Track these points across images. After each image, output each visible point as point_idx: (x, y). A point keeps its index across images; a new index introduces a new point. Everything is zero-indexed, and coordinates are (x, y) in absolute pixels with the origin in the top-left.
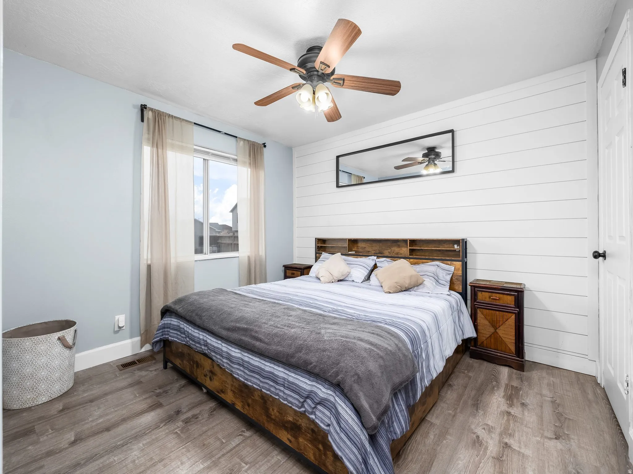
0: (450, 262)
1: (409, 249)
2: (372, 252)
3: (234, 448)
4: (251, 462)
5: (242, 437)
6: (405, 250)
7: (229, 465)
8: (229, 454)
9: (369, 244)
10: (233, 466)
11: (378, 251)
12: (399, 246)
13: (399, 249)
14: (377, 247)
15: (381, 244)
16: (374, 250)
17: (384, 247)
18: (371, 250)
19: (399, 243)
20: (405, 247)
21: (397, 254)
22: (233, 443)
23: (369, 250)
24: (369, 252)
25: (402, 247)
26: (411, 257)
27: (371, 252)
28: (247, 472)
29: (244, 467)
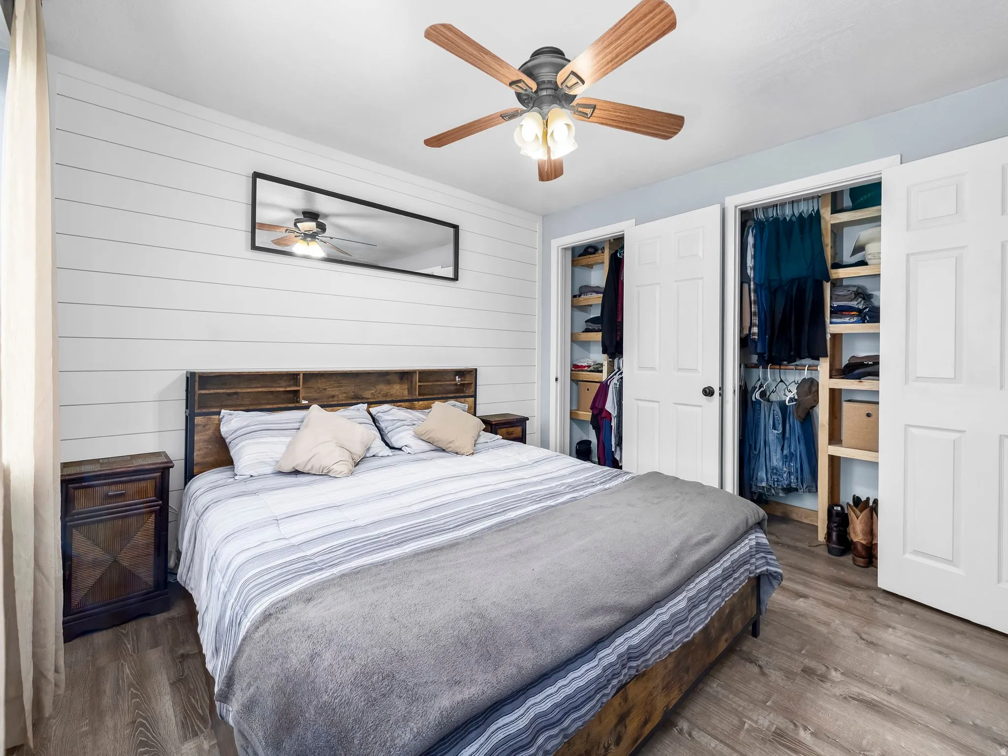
0: (464, 399)
1: (419, 386)
2: (340, 396)
3: (721, 741)
4: (738, 716)
5: (694, 733)
6: (397, 388)
7: (757, 745)
8: (737, 748)
9: (335, 381)
10: (756, 739)
11: (351, 394)
12: (389, 383)
13: (389, 387)
14: (350, 388)
15: (358, 380)
16: (345, 393)
17: (363, 386)
18: (337, 393)
19: (388, 377)
20: (397, 384)
21: (386, 395)
22: (713, 745)
23: (333, 393)
24: (333, 396)
25: (394, 383)
26: (420, 397)
27: (338, 397)
28: (757, 720)
29: (750, 725)
